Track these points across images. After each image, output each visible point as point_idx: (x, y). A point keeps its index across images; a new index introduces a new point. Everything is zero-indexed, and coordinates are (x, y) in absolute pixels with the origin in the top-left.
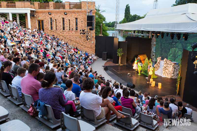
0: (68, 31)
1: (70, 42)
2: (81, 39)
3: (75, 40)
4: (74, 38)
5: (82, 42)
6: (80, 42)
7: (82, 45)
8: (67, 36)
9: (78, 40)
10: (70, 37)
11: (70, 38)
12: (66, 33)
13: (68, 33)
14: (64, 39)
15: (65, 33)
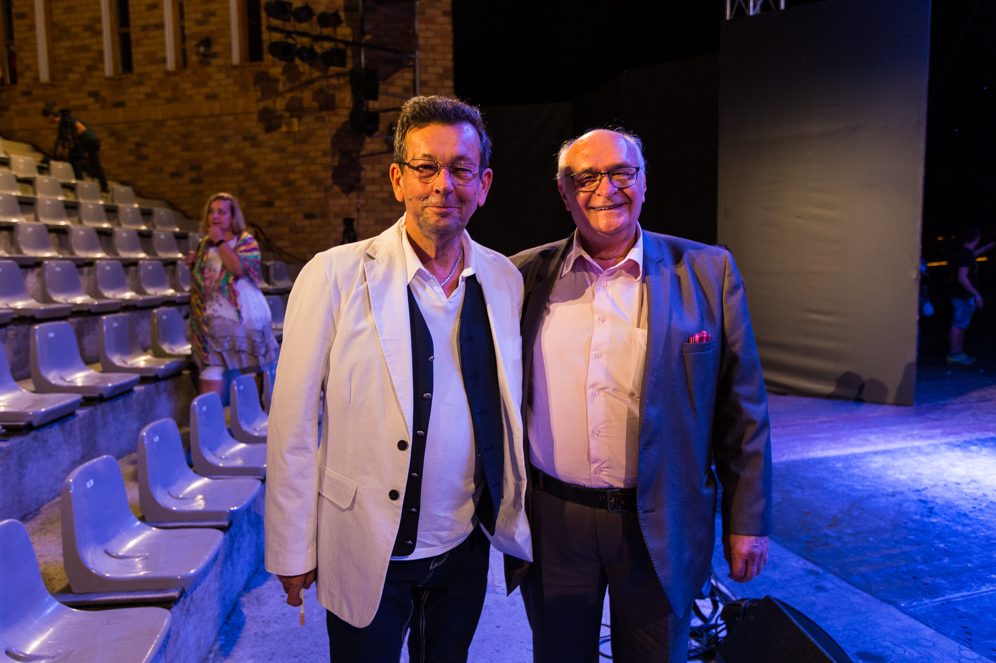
0: (168, 74)
1: (193, 187)
2: (304, 141)
3: (240, 165)
4: (227, 146)
5: (315, 181)
6: (288, 183)
7: (309, 216)
8: (159, 124)
9: (275, 156)
10: (187, 135)
11: (188, 148)
12: (149, 96)
13: (168, 94)
14: (131, 158)
15: (135, 94)
